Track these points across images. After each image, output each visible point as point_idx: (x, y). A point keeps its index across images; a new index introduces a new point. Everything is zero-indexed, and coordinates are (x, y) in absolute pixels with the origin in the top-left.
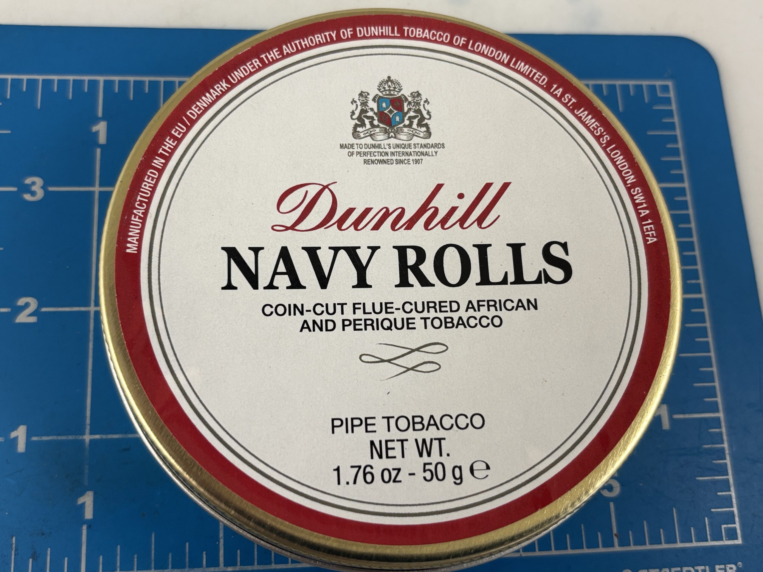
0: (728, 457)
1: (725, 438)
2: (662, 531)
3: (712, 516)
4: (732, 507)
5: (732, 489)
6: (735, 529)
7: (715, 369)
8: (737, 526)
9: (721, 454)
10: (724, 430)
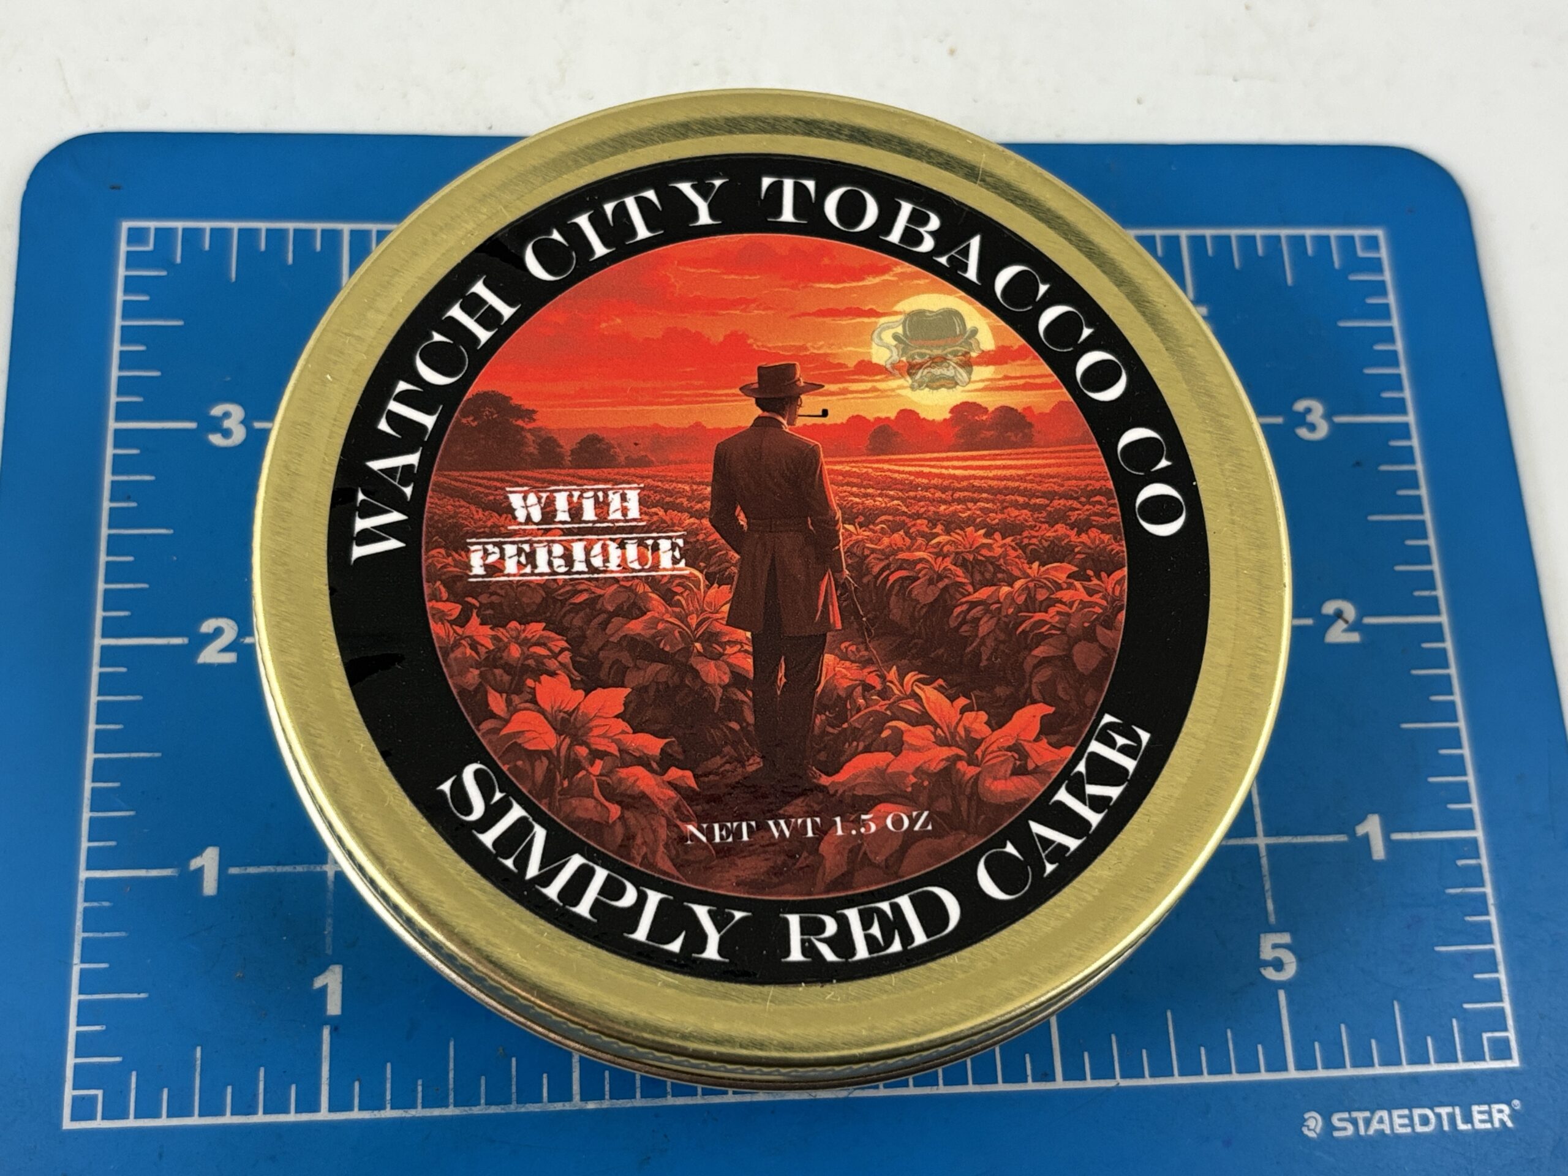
0: (1492, 909)
1: (1487, 876)
2: (1374, 1043)
3: (1466, 1018)
4: (1501, 1000)
5: (1501, 967)
6: (1507, 1041)
7: (1466, 751)
8: (1511, 1035)
9: (1479, 905)
10: (1484, 861)
